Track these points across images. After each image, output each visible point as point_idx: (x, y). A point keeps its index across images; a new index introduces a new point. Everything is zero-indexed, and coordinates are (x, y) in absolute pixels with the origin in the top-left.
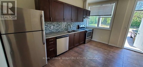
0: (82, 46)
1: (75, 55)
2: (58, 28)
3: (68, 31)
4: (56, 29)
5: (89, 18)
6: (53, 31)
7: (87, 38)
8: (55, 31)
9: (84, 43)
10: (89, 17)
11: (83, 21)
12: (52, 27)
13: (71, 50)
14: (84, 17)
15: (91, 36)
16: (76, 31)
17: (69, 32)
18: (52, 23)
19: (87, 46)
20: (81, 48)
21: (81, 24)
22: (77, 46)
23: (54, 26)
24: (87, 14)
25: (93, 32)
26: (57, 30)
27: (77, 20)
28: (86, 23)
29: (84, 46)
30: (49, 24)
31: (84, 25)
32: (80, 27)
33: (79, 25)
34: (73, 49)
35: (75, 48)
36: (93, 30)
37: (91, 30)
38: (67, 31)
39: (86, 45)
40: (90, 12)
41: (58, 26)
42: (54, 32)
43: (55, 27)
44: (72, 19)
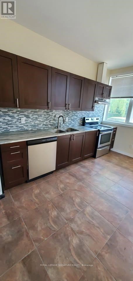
0: (87, 163)
1: (68, 181)
2: (37, 122)
3: (59, 129)
4: (33, 124)
5: (109, 103)
6: (26, 128)
7: (99, 146)
8: (30, 129)
9: (94, 156)
10: (108, 100)
11: (92, 109)
12: (23, 120)
13: (62, 171)
14: (97, 99)
15: (109, 143)
16: (76, 130)
17: (61, 132)
18: (23, 112)
19: (98, 164)
20: (84, 167)
21: (90, 115)
22: (76, 162)
23: (27, 117)
24: (102, 94)
25: (114, 135)
26: (34, 126)
27: (79, 107)
28: (101, 114)
29: (92, 162)
30: (16, 113)
31: (95, 118)
32: (86, 121)
33: (84, 118)
34: (68, 168)
35: (72, 166)
36: (116, 128)
37: (111, 130)
38: (56, 130)
39: (96, 160)
40: (110, 90)
41: (36, 119)
42: (27, 130)
43: (30, 120)
44: (66, 104)
